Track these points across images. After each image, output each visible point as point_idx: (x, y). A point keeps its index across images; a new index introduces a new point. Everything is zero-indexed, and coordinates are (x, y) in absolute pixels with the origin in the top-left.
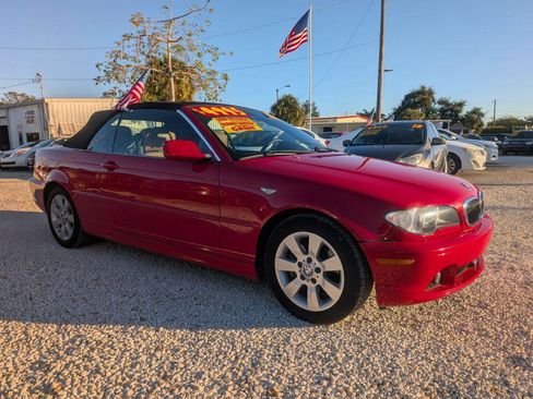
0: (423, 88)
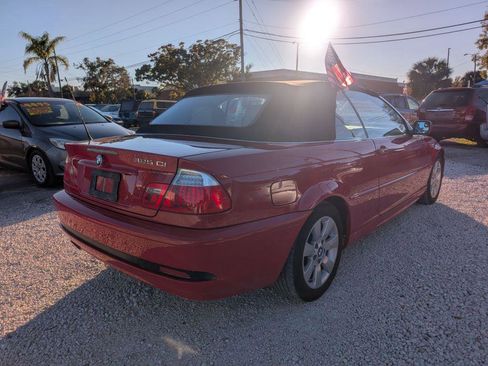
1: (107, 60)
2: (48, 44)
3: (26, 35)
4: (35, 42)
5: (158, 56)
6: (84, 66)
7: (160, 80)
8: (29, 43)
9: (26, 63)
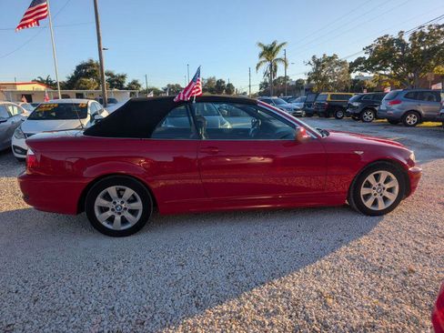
0: (91, 60)
1: (331, 55)
2: (274, 50)
3: (260, 45)
4: (265, 48)
5: (373, 48)
6: (312, 62)
7: (373, 71)
8: (261, 50)
9: (258, 65)
